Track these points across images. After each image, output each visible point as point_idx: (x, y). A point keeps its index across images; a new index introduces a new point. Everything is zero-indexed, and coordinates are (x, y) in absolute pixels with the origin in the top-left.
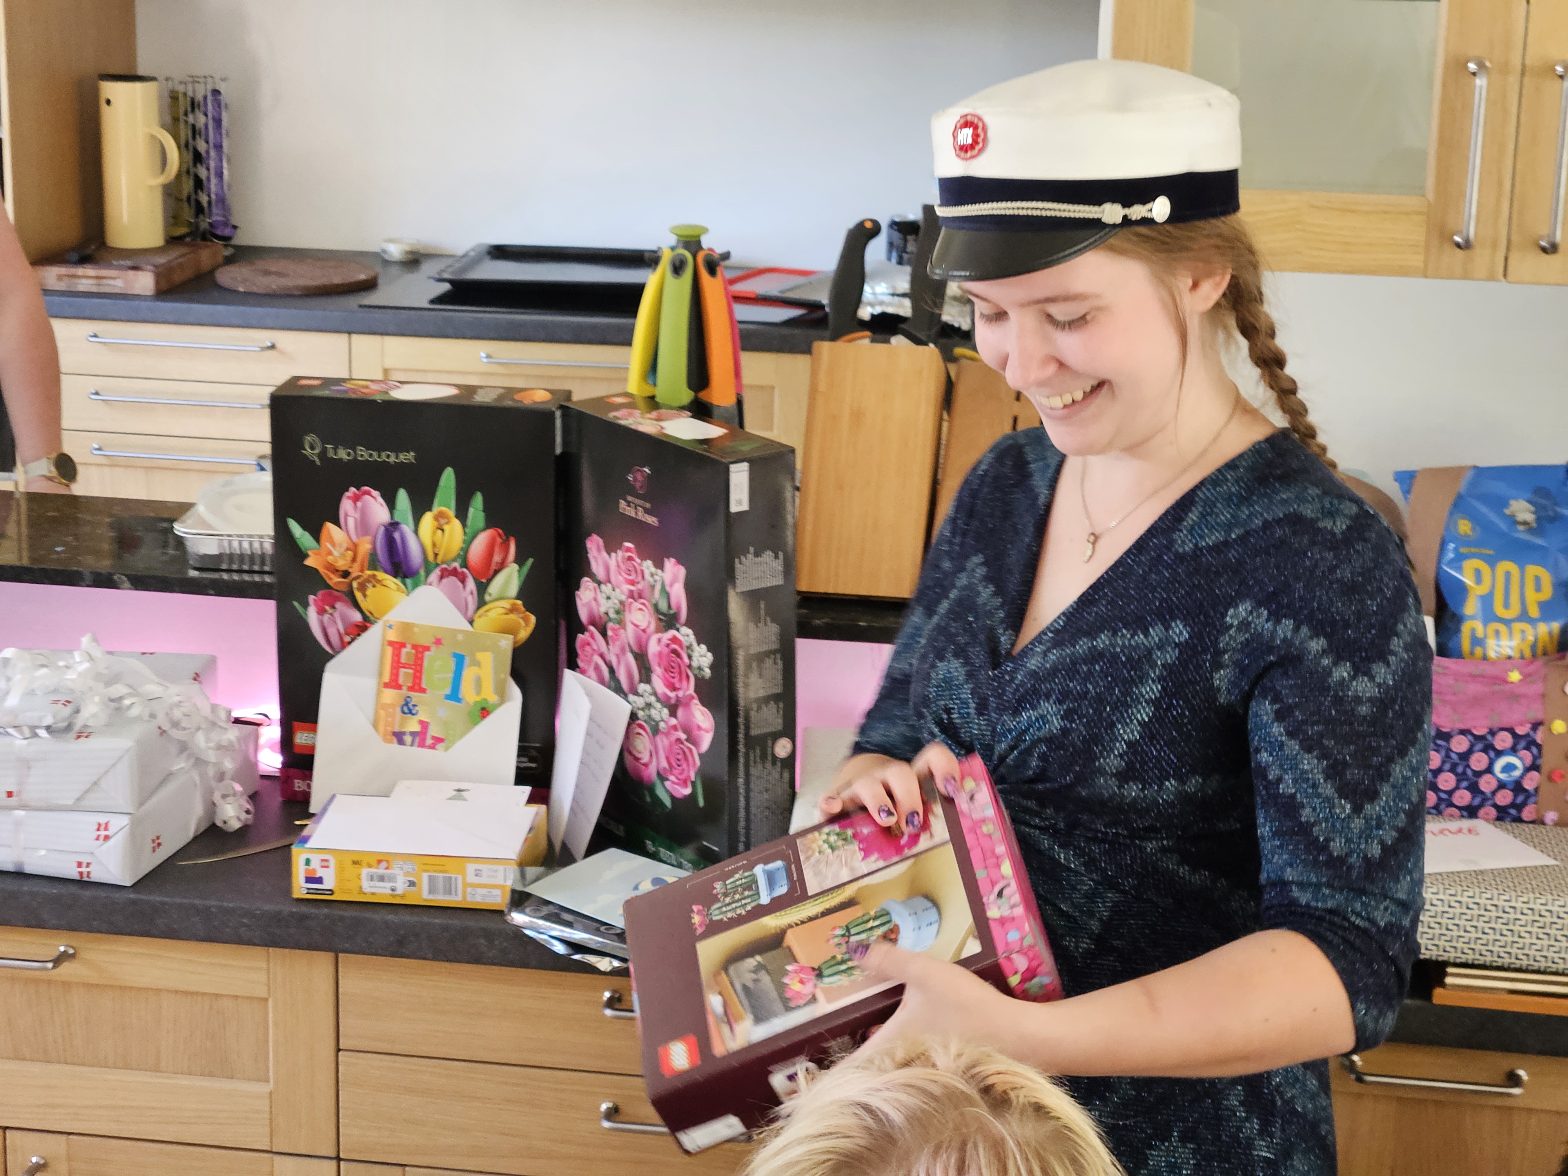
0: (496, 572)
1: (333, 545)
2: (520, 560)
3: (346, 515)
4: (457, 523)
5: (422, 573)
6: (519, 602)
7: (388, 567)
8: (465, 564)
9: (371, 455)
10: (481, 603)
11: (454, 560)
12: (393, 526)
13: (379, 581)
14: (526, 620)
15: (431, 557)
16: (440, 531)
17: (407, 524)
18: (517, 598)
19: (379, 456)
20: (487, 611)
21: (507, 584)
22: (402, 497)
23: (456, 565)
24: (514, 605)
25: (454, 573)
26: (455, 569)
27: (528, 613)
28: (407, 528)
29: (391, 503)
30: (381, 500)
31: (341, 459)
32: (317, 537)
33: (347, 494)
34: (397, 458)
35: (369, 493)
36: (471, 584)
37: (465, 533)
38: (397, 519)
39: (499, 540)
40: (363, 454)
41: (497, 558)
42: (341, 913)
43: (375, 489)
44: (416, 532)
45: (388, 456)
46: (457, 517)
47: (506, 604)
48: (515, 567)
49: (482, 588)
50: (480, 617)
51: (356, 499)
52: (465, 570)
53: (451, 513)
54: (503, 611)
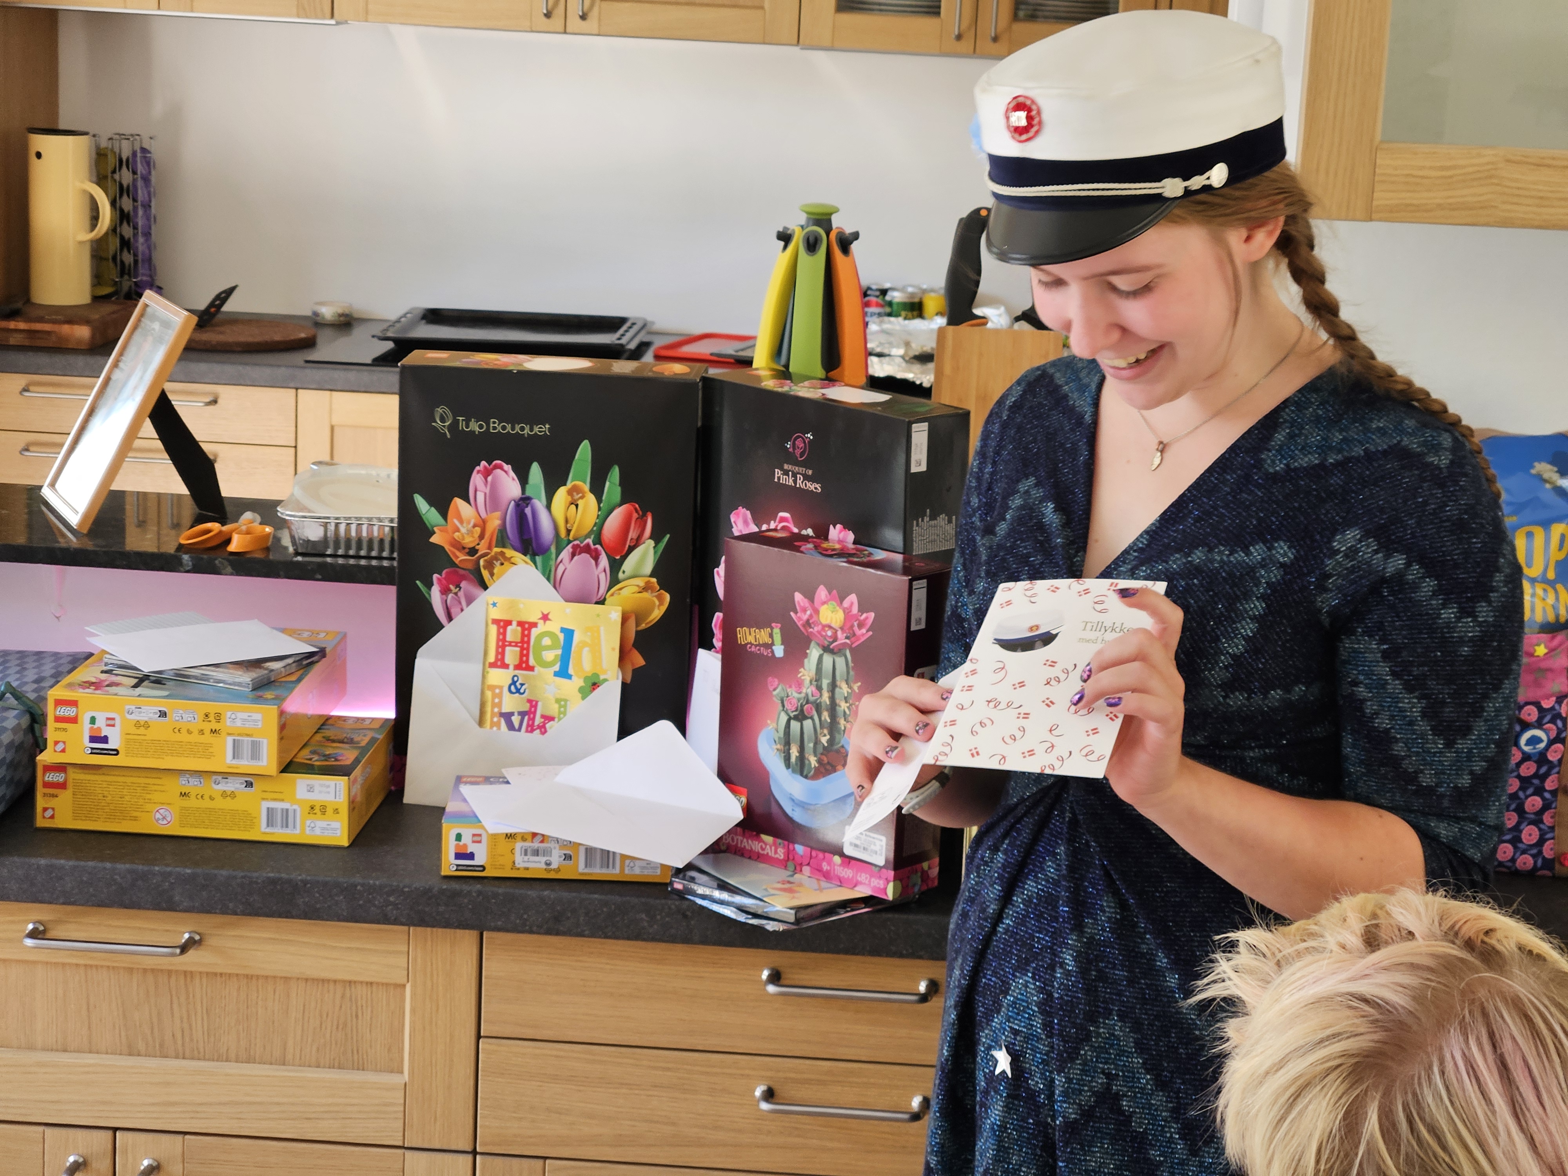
0: (631, 549)
1: (461, 521)
2: (656, 537)
3: (476, 491)
4: (591, 498)
5: (553, 549)
6: (654, 580)
7: (517, 544)
8: (599, 540)
9: (504, 428)
10: (614, 581)
11: (587, 536)
12: (524, 501)
13: (509, 559)
14: (660, 598)
15: (563, 533)
16: (573, 507)
17: (540, 500)
18: (651, 576)
19: (513, 429)
20: (621, 589)
21: (642, 560)
22: (536, 472)
23: (590, 541)
24: (647, 583)
25: (587, 549)
26: (588, 545)
27: (662, 591)
28: (539, 504)
29: (523, 479)
30: (512, 474)
31: (472, 432)
32: (444, 514)
33: (478, 468)
34: (531, 430)
35: (501, 468)
36: (604, 561)
37: (600, 509)
38: (528, 493)
39: (635, 515)
40: (496, 426)
41: (632, 534)
42: (495, 889)
43: (507, 464)
44: (549, 507)
45: (522, 429)
46: (592, 490)
47: (641, 582)
48: (651, 543)
49: (616, 566)
50: (612, 595)
51: (487, 473)
52: (598, 546)
53: (586, 487)
54: (636, 589)
